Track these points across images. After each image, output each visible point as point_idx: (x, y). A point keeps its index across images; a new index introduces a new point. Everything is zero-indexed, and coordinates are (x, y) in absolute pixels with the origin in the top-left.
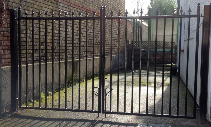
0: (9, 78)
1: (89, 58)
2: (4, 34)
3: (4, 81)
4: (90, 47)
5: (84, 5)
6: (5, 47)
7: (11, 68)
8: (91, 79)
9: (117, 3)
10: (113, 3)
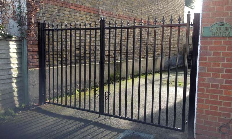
0: (37, 78)
1: (136, 59)
2: (33, 42)
3: (32, 80)
4: (137, 51)
5: (131, 16)
6: (33, 53)
7: (39, 70)
8: (138, 77)
9: (173, 13)
10: (168, 13)
